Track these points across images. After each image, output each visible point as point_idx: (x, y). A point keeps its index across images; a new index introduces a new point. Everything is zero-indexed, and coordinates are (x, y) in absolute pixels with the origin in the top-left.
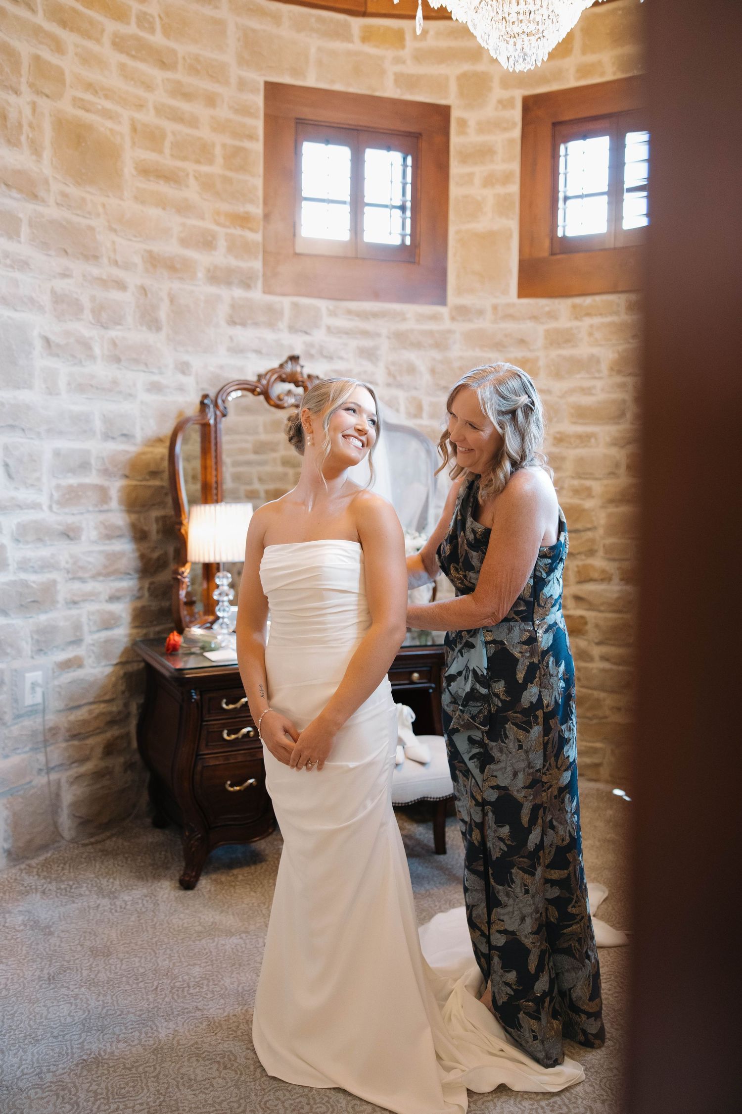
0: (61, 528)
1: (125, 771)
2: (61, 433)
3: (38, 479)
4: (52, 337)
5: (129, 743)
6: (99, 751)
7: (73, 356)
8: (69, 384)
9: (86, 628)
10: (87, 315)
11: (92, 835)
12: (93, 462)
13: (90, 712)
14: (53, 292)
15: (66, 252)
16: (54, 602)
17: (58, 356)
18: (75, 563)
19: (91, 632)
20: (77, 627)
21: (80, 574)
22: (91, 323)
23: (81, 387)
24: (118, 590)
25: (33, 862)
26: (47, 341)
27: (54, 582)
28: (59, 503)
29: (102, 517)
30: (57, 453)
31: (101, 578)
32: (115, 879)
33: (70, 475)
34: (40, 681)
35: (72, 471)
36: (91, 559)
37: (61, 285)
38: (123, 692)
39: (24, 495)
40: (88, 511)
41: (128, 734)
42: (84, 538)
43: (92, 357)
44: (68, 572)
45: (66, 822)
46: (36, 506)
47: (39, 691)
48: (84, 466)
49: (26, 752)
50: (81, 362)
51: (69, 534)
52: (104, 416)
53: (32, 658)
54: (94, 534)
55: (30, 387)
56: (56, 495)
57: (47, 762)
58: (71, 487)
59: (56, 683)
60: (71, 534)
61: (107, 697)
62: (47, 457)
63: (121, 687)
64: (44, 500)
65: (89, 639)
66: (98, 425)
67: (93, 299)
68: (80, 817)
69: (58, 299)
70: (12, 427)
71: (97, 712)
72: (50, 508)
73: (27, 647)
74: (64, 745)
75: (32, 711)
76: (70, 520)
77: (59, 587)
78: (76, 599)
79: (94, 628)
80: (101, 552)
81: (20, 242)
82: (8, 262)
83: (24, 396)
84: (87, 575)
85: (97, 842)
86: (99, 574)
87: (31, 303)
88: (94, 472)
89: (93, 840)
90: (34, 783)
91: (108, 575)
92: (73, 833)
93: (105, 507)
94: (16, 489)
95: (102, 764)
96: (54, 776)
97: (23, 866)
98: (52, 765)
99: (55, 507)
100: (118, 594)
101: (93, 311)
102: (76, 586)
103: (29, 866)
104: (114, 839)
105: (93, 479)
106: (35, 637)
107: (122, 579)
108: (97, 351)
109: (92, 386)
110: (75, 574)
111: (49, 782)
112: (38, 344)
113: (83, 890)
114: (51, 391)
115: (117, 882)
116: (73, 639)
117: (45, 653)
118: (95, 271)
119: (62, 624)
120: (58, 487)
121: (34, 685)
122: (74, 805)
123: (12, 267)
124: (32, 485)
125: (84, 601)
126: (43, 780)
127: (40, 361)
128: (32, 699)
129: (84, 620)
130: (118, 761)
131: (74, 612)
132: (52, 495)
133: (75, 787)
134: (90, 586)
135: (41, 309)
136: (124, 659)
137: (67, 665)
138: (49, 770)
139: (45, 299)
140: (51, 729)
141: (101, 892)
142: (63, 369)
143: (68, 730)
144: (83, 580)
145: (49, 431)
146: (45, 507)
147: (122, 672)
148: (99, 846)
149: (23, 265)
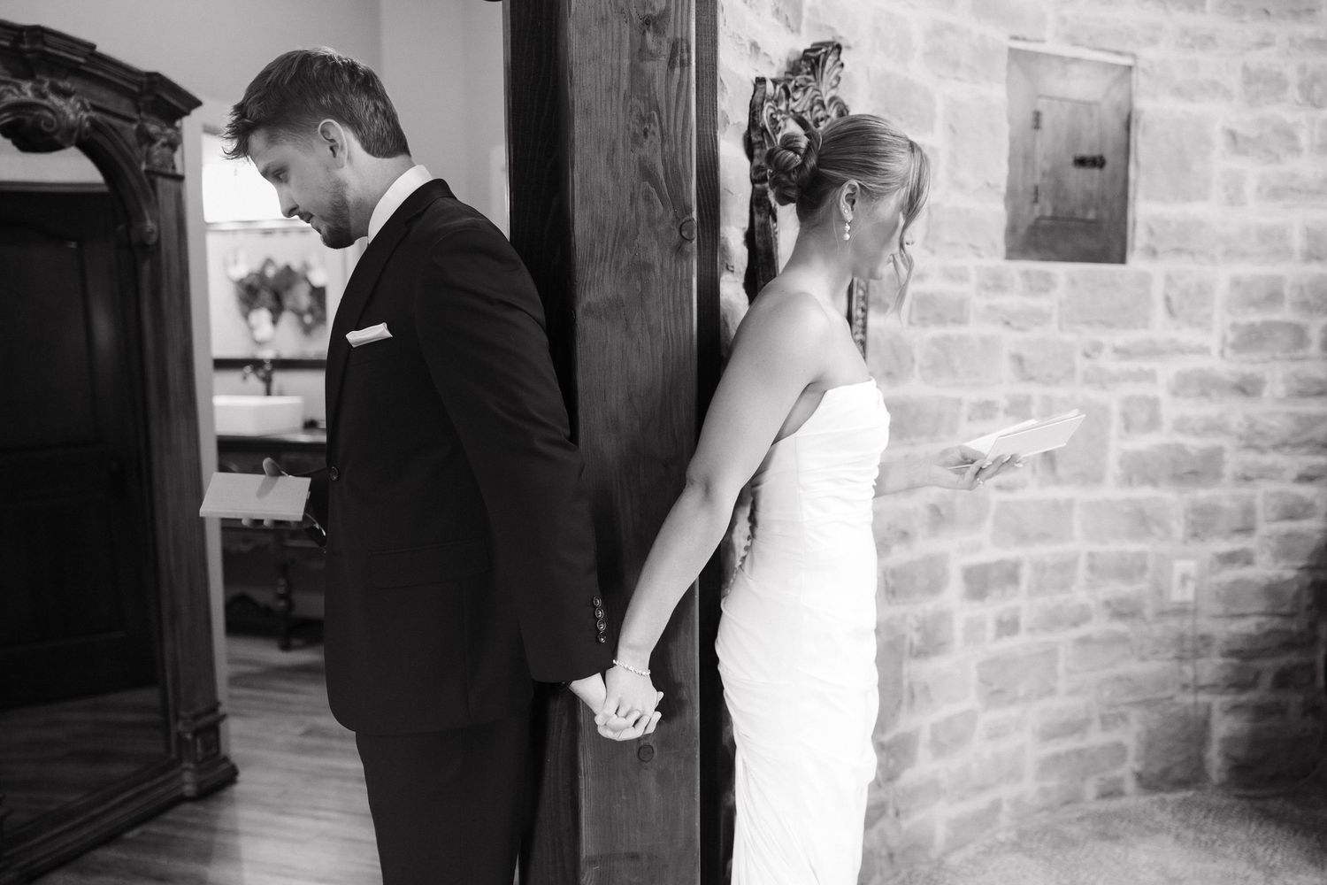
0: (1234, 380)
1: (1305, 714)
2: (1244, 255)
3: (1209, 316)
4: (1240, 130)
5: (1313, 678)
6: (1267, 680)
7: (1269, 152)
8: (1259, 189)
9: (1260, 515)
10: (1293, 93)
11: (1248, 786)
12: (1286, 291)
13: (1259, 625)
14: (1245, 69)
15: (1267, 12)
16: (1218, 475)
17: (1245, 153)
18: (1251, 426)
19: (1268, 521)
20: (1248, 511)
21: (1257, 442)
22: (1297, 103)
23: (1275, 192)
24: (1311, 467)
25: (1170, 797)
26: (1232, 136)
27: (1220, 451)
28: (1234, 346)
29: (1295, 367)
30: (1236, 283)
31: (1287, 449)
32: (1276, 851)
33: (1252, 310)
34: (1193, 573)
35: (1256, 304)
36: (1274, 423)
37: (1258, 58)
38: (1309, 608)
39: (1188, 336)
40: (1275, 358)
41: (1312, 666)
42: (1266, 393)
43: (1295, 150)
44: (1241, 437)
45: (1215, 759)
46: (1203, 350)
47: (1191, 586)
48: (1273, 297)
49: (1169, 660)
50: (1278, 157)
51: (1246, 388)
52: (1308, 229)
53: (1185, 542)
54: (1281, 390)
55: (1204, 196)
56: (1231, 337)
57: (1196, 678)
58: (1252, 326)
59: (1215, 579)
60: (1249, 388)
61: (1286, 609)
62: (1222, 287)
63: (1307, 600)
64: (1214, 342)
65: (1264, 529)
66: (1297, 241)
67: (1302, 69)
68: (1235, 759)
69: (1251, 77)
70: (1178, 251)
71: (1267, 627)
72: (1222, 353)
73: (1179, 528)
74: (1220, 661)
75: (1181, 611)
76: (1248, 369)
77: (1227, 456)
78: (1249, 474)
79: (1273, 515)
80: (1290, 414)
81: (1203, 12)
82: (1188, 41)
83: (1196, 210)
84: (1267, 444)
85: (1255, 798)
86: (1285, 444)
87: (1214, 89)
88: (1287, 306)
89: (1251, 793)
90: (1177, 700)
91: (1298, 445)
92: (1224, 776)
93: (1301, 353)
94: (1178, 328)
95: (1271, 698)
96: (1203, 698)
97: (1155, 798)
98: (1203, 682)
99: (1228, 352)
100: (1311, 473)
101: (1301, 87)
102: (1251, 457)
103: (1163, 801)
104: (1280, 800)
105: (1285, 314)
106: (1191, 517)
107: (1318, 453)
108: (1304, 139)
109: (1292, 189)
110: (1253, 440)
111: (1196, 704)
112: (1220, 141)
113: (1230, 850)
114: (1234, 198)
115: (1278, 857)
116: (1239, 525)
117: (1203, 540)
118: (1307, 30)
119: (1227, 504)
120: (1234, 326)
121: (1184, 579)
122: (1229, 742)
123: (1191, 46)
124: (1200, 324)
125: (1261, 477)
126: (1188, 699)
127: (1221, 162)
128: (1180, 594)
129: (1259, 503)
130: (1295, 699)
131: (1245, 491)
132: (1224, 339)
133: (1230, 719)
134: (1269, 459)
135: (1227, 94)
136: (1313, 563)
137: (1230, 559)
138: (1199, 688)
139: (1234, 81)
140: (1203, 637)
141: (1253, 859)
142: (1252, 170)
143: (1228, 643)
144: (1261, 450)
145: (1228, 253)
146: (1215, 352)
147: (1308, 580)
148: (1258, 804)
149: (1207, 41)
